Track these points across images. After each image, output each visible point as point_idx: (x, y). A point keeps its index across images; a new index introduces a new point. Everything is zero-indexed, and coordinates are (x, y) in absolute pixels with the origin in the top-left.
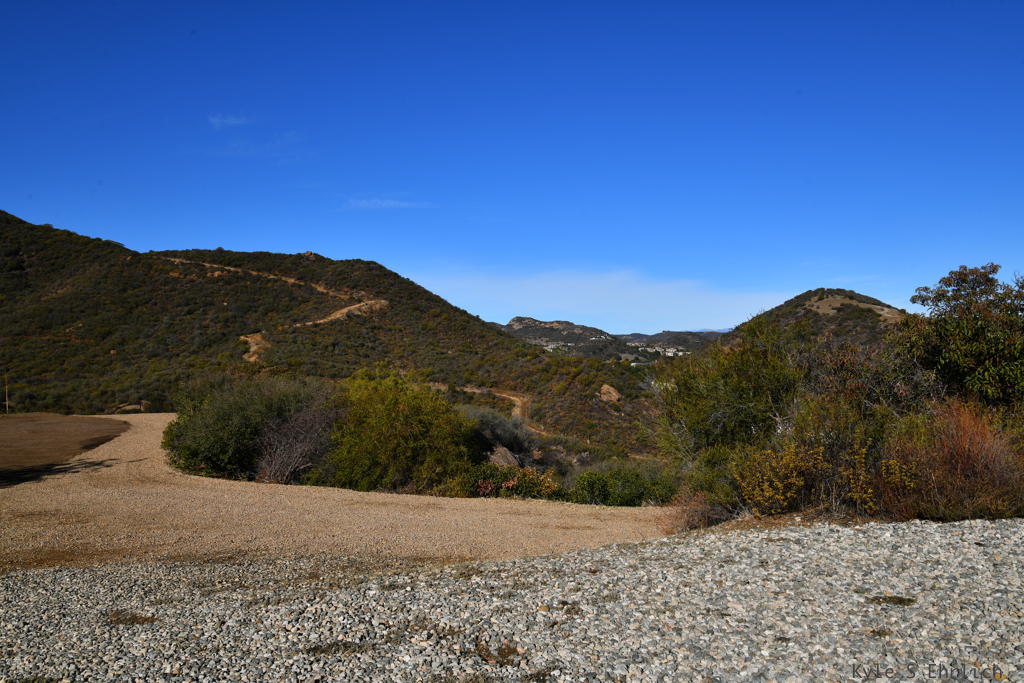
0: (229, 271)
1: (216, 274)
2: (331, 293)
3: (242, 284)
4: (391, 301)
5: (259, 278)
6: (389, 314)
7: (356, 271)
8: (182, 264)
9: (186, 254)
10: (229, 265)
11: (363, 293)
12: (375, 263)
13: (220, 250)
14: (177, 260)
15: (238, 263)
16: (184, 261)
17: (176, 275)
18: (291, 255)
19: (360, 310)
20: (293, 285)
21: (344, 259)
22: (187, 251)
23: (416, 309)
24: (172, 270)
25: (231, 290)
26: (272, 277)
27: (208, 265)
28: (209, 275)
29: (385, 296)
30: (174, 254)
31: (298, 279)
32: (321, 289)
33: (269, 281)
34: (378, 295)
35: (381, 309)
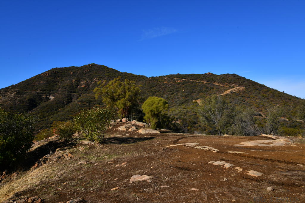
0: (183, 80)
1: (179, 81)
2: (221, 86)
3: (188, 84)
4: (246, 87)
5: (193, 82)
6: (246, 91)
7: (229, 77)
8: (168, 79)
9: (168, 76)
10: (182, 78)
11: (234, 85)
12: (235, 74)
13: (178, 74)
14: (166, 78)
15: (185, 78)
16: (168, 78)
17: (166, 82)
18: (202, 74)
19: (235, 90)
20: (206, 83)
21: (222, 74)
22: (168, 75)
23: (257, 90)
24: (164, 81)
25: (185, 86)
26: (197, 81)
27: (176, 79)
28: (176, 82)
29: (243, 85)
30: (164, 76)
31: (207, 81)
32: (217, 84)
33: (197, 83)
34: (240, 85)
35: (243, 90)
